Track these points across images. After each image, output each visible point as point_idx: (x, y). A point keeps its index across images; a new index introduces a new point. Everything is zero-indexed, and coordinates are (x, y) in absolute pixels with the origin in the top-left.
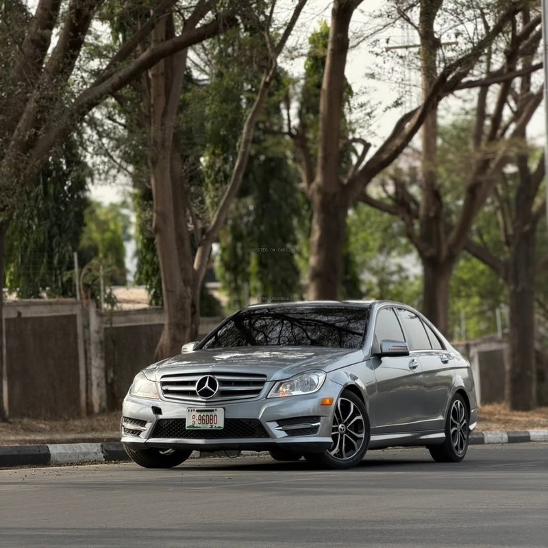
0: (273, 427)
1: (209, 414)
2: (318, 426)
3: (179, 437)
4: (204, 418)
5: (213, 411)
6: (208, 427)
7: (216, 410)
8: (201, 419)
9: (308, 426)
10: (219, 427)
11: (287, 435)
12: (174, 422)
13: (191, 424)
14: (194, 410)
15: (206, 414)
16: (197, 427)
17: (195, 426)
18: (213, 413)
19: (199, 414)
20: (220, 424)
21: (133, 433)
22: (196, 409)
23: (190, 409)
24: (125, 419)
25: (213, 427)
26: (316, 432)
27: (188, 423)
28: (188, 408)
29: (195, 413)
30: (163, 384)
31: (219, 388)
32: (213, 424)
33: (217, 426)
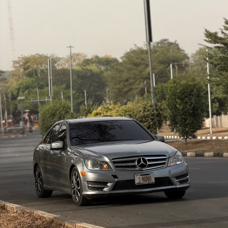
1: (147, 176)
2: (188, 178)
3: (129, 189)
4: (145, 178)
5: (149, 174)
6: (147, 182)
8: (143, 179)
10: (153, 182)
11: (180, 184)
12: (126, 182)
15: (145, 176)
16: (142, 183)
17: (141, 182)
18: (149, 176)
19: (142, 176)
20: (153, 181)
21: (97, 189)
22: (140, 174)
23: (137, 175)
24: (89, 182)
25: (150, 182)
26: (188, 181)
27: (137, 181)
28: (135, 174)
29: (139, 176)
30: (114, 163)
31: (148, 163)
32: (150, 181)
33: (152, 182)
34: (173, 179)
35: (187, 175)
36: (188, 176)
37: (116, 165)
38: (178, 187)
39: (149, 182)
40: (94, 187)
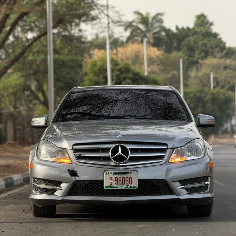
0: (177, 186)
1: (125, 176)
2: (208, 184)
3: (95, 195)
4: (121, 179)
5: (128, 173)
6: (124, 187)
7: (131, 173)
8: (117, 180)
9: (202, 184)
10: (134, 187)
11: (187, 192)
12: (90, 183)
13: (109, 185)
14: (111, 173)
15: (122, 176)
16: (115, 187)
17: (113, 186)
18: (128, 176)
19: (115, 176)
20: (135, 184)
21: (46, 191)
22: (112, 172)
23: (107, 172)
24: (36, 180)
25: (129, 187)
26: (207, 189)
27: (106, 184)
28: (105, 171)
29: (112, 175)
30: (75, 151)
31: (131, 155)
32: (129, 184)
33: (132, 186)
34: (173, 183)
35: (205, 178)
36: (207, 180)
37: (78, 154)
38: (182, 197)
39: (127, 186)
40: (41, 188)
